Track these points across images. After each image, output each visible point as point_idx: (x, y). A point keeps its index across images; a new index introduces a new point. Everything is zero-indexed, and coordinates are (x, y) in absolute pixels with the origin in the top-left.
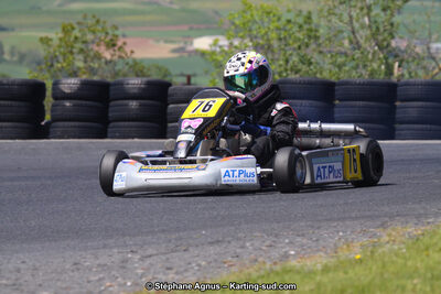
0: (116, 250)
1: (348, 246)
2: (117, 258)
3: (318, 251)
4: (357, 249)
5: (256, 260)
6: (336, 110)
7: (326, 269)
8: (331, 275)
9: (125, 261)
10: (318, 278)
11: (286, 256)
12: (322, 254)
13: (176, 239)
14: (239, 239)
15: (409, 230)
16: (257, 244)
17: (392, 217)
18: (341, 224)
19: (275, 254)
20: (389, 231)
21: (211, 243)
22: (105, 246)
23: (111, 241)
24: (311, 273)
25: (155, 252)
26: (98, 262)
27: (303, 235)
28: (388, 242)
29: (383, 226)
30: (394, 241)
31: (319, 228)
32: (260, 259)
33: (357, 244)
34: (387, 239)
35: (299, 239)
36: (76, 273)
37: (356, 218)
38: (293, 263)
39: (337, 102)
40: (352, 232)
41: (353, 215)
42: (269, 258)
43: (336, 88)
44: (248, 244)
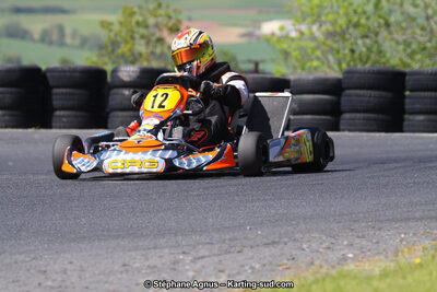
0: (167, 251)
1: (409, 249)
2: (168, 259)
3: (378, 254)
5: (312, 263)
6: (407, 101)
7: (385, 274)
8: (388, 280)
9: (176, 262)
10: (375, 283)
11: (344, 259)
12: (382, 257)
13: (230, 240)
14: (295, 240)
16: (314, 246)
18: (403, 224)
19: (333, 256)
21: (267, 245)
22: (155, 248)
23: (162, 241)
24: (369, 278)
25: (207, 254)
26: (147, 263)
27: (363, 237)
31: (380, 229)
32: (317, 263)
33: (419, 247)
35: (357, 241)
36: (124, 275)
37: (421, 219)
38: (351, 266)
39: (407, 93)
40: (414, 234)
41: (417, 215)
42: (326, 261)
43: (407, 78)
44: (305, 246)
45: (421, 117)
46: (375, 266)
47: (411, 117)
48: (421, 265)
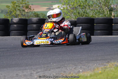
0: (29, 70)
1: (98, 69)
2: (29, 73)
3: (89, 70)
4: (100, 70)
6: (95, 27)
7: (91, 76)
9: (32, 73)
11: (79, 72)
13: (47, 67)
14: (65, 67)
15: (116, 63)
16: (71, 68)
17: (111, 60)
18: (96, 62)
19: (76, 71)
20: (110, 64)
21: (57, 68)
22: (25, 69)
23: (27, 68)
24: (87, 77)
25: (40, 71)
26: (23, 74)
27: (84, 65)
28: (109, 67)
29: (108, 62)
30: (111, 67)
31: (89, 63)
32: (72, 73)
33: (100, 68)
34: (109, 66)
35: (83, 66)
36: (17, 78)
37: (100, 60)
38: (81, 74)
39: (95, 24)
40: (99, 64)
41: (99, 59)
42: (74, 72)
43: (95, 20)
44: (68, 68)
45: (99, 31)
46: (88, 73)
47: (96, 31)
48: (101, 73)
